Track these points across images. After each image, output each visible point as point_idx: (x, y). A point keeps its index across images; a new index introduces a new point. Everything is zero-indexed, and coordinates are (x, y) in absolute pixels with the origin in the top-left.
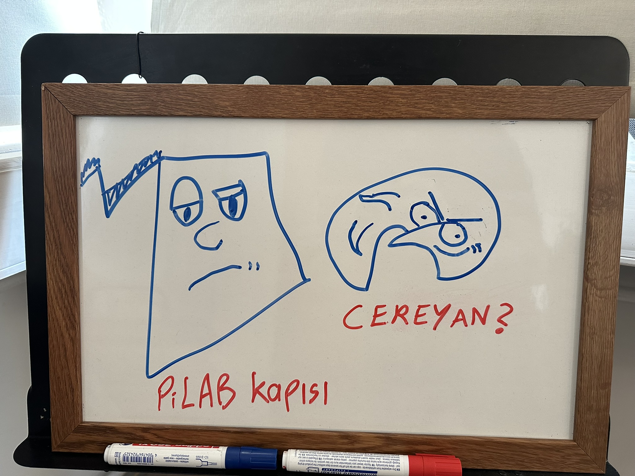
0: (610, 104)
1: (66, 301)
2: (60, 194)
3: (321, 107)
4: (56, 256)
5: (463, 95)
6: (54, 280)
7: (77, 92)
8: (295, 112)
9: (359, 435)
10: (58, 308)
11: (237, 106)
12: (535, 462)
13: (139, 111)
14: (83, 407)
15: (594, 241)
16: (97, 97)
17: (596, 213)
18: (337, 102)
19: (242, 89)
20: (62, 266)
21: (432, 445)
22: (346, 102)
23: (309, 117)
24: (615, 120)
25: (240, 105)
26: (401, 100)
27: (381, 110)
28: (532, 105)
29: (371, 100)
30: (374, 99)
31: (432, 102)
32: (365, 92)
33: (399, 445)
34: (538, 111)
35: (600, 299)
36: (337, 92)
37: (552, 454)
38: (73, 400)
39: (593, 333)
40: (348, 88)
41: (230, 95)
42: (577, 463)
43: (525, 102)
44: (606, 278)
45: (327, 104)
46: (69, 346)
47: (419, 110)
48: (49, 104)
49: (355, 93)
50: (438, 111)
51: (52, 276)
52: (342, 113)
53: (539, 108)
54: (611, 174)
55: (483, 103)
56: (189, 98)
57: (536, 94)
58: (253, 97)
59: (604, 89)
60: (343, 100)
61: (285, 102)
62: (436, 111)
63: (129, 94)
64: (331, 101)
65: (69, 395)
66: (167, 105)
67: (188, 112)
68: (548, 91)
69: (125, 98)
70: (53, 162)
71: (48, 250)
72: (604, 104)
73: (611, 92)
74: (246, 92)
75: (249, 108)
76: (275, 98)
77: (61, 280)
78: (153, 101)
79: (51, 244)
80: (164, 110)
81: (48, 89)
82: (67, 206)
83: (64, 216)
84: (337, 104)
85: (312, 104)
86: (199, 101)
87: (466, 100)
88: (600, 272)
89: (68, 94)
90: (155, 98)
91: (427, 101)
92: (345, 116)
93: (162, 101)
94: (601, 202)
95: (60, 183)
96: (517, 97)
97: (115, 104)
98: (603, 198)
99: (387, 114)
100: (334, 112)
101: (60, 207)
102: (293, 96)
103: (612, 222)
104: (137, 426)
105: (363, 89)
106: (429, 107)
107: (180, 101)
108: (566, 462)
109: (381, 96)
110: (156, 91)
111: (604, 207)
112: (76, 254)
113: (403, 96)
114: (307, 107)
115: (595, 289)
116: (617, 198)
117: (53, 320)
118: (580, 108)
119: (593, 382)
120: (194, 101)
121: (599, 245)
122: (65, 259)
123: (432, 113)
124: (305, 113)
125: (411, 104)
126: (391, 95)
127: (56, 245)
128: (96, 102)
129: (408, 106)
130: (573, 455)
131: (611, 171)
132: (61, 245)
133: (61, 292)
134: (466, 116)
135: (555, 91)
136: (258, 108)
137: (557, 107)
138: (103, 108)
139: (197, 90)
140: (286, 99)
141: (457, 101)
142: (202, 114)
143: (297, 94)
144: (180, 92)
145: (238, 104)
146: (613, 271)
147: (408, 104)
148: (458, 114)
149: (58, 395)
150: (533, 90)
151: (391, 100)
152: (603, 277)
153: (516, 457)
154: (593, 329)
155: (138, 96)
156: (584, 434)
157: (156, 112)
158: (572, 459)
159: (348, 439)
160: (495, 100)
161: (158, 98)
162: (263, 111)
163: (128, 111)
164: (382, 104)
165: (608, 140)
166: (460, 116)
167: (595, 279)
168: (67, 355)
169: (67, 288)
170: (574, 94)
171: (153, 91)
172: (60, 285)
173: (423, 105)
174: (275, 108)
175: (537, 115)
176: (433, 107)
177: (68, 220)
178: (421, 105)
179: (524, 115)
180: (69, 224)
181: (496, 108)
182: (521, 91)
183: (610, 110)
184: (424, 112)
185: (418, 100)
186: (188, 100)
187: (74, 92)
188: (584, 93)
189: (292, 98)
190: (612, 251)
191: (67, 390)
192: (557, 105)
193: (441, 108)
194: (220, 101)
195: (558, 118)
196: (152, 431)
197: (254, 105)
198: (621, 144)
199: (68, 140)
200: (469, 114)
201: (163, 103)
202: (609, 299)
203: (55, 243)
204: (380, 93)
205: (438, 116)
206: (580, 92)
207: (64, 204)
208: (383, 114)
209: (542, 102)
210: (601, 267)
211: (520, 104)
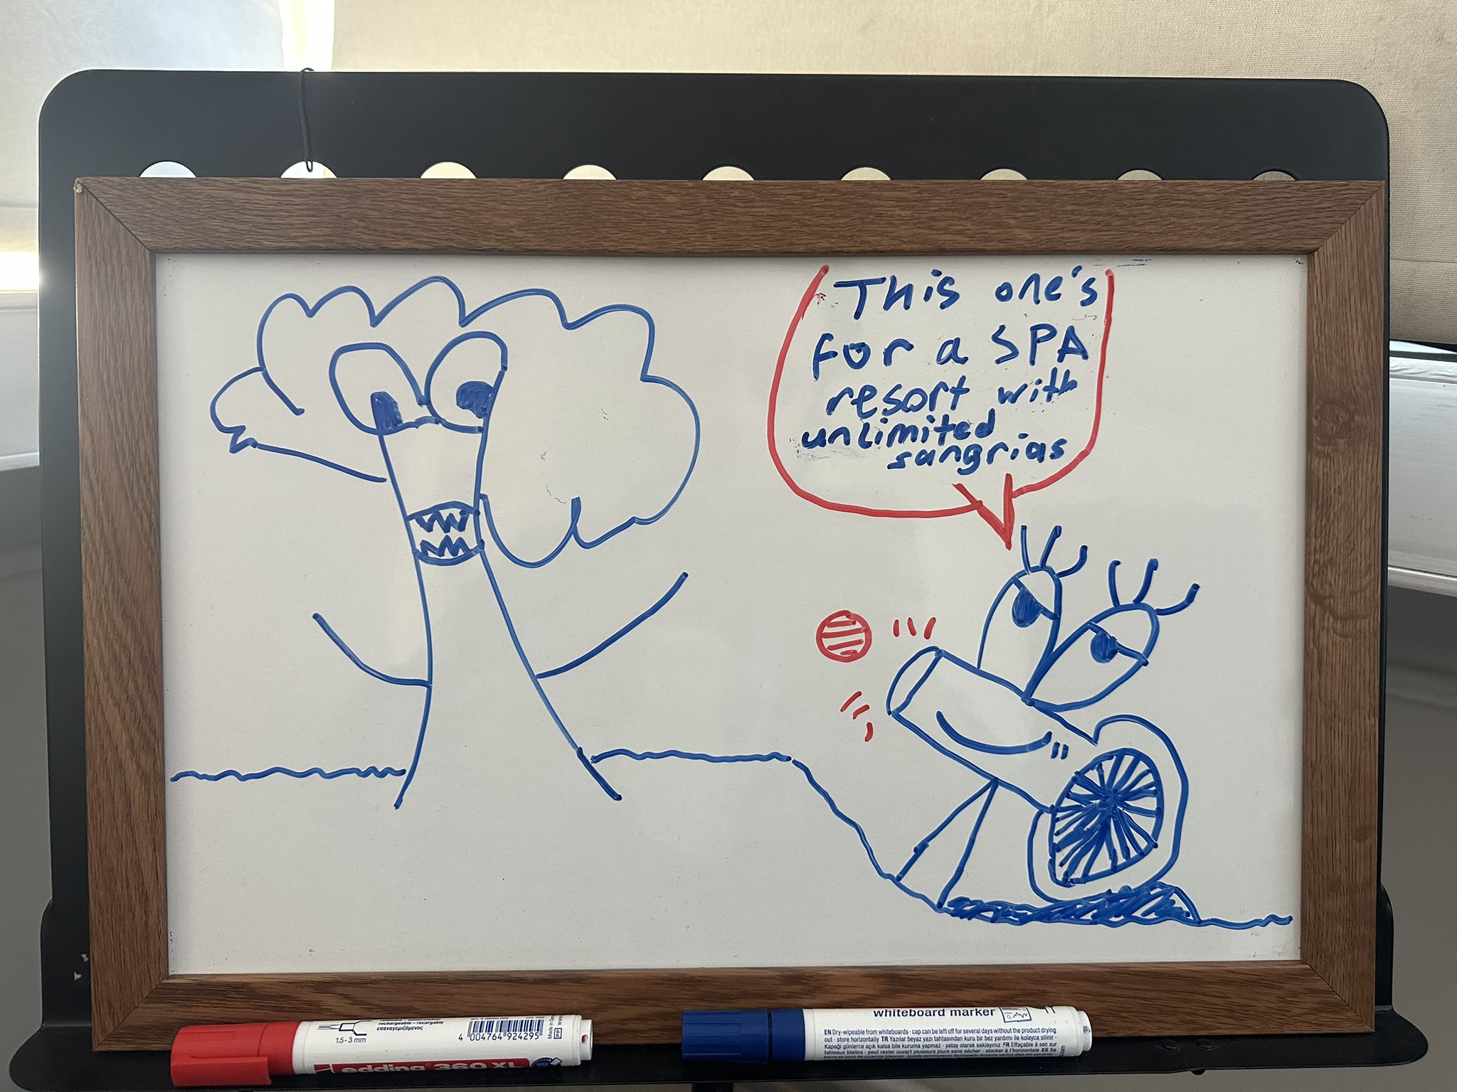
0: (1343, 219)
1: (131, 685)
2: (118, 433)
3: (724, 227)
4: (106, 581)
6: (101, 635)
7: (161, 198)
8: (665, 241)
9: (825, 973)
10: (110, 702)
11: (534, 228)
12: (1222, 1014)
13: (306, 240)
14: (169, 941)
15: (1324, 513)
16: (206, 209)
17: (1326, 452)
18: (759, 216)
19: (545, 190)
20: (122, 602)
21: (992, 988)
22: (778, 216)
23: (696, 251)
24: (1355, 253)
25: (541, 226)
26: (899, 212)
27: (856, 233)
28: (1180, 221)
29: (833, 213)
30: (840, 209)
31: (967, 215)
32: (819, 195)
34: (1194, 235)
35: (1342, 639)
36: (757, 195)
37: (1256, 992)
38: (146, 923)
39: (1331, 715)
40: (782, 187)
41: (518, 203)
42: (1315, 1011)
43: (1165, 214)
44: (1353, 593)
45: (737, 221)
46: (137, 793)
47: (938, 234)
48: (94, 225)
49: (799, 197)
50: (979, 236)
51: (97, 627)
52: (769, 241)
53: (1195, 227)
54: (1353, 367)
55: (1077, 217)
56: (423, 210)
57: (1187, 197)
58: (570, 206)
59: (1329, 187)
60: (771, 214)
61: (642, 218)
62: (976, 236)
63: (283, 202)
64: (744, 214)
65: (138, 912)
66: (372, 227)
67: (421, 242)
68: (1212, 191)
69: (273, 211)
70: (102, 360)
71: (88, 565)
72: (1331, 217)
73: (1344, 192)
74: (554, 196)
75: (561, 232)
76: (620, 210)
77: (119, 636)
78: (339, 216)
79: (96, 552)
80: (365, 237)
81: (90, 190)
82: (134, 460)
83: (127, 484)
84: (760, 221)
85: (702, 221)
86: (446, 216)
87: (1040, 211)
88: (1341, 581)
89: (140, 201)
90: (345, 210)
91: (956, 214)
92: (777, 248)
93: (360, 216)
94: (1334, 428)
95: (118, 407)
96: (1148, 204)
97: (251, 225)
98: (1338, 418)
99: (869, 243)
100: (753, 238)
101: (118, 463)
102: (660, 205)
103: (1360, 469)
104: (301, 979)
105: (815, 188)
106: (961, 227)
107: (402, 217)
108: (1288, 1011)
109: (854, 204)
110: (345, 195)
111: (1341, 438)
112: (155, 572)
113: (903, 204)
114: (692, 227)
115: (1331, 619)
116: (1368, 420)
117: (99, 731)
118: (1279, 227)
119: (1337, 824)
120: (435, 215)
121: (1336, 523)
122: (128, 586)
123: (967, 239)
124: (687, 241)
125: (922, 220)
126: (877, 202)
127: (108, 553)
128: (205, 221)
129: (915, 224)
130: (1303, 993)
131: (1353, 361)
132: (118, 552)
133: (120, 665)
134: (1040, 247)
135: (1228, 191)
136: (581, 232)
137: (1233, 225)
138: (223, 235)
139: (441, 191)
140: (645, 212)
141: (1020, 214)
142: (454, 245)
143: (670, 199)
144: (403, 196)
145: (535, 222)
146: (1368, 577)
147: (916, 221)
148: (1022, 242)
149: (109, 912)
150: (1180, 188)
151: (877, 212)
152: (1348, 589)
153: (1180, 1004)
154: (1333, 707)
155: (304, 207)
156: (1323, 945)
157: (346, 241)
158: (1301, 1002)
159: (800, 983)
160: (1101, 210)
161: (352, 210)
162: (592, 239)
163: (281, 239)
164: (858, 220)
165: (1342, 294)
166: (1028, 246)
167: (1331, 596)
168: (133, 813)
169: (134, 654)
170: (1268, 198)
171: (341, 195)
172: (116, 647)
173: (947, 222)
174: (620, 231)
175: (1191, 243)
176: (969, 226)
177: (136, 495)
178: (943, 223)
179: (1163, 244)
180: (141, 503)
181: (1105, 228)
182: (1156, 190)
183: (1343, 231)
184: (948, 237)
185: (935, 211)
186: (422, 215)
187: (155, 199)
188: (1289, 195)
189: (658, 209)
190: (1363, 534)
191: (131, 898)
192: (1232, 221)
193: (984, 229)
194: (495, 216)
195: (1235, 248)
196: (339, 990)
197: (572, 224)
198: (1369, 303)
199: (138, 308)
200: (1046, 243)
201: (363, 221)
202: (1362, 638)
203: (106, 548)
204: (853, 197)
205: (980, 246)
206: (1279, 193)
207: (127, 457)
208: (862, 242)
209: (1200, 214)
210: (1341, 568)
211: (1155, 220)
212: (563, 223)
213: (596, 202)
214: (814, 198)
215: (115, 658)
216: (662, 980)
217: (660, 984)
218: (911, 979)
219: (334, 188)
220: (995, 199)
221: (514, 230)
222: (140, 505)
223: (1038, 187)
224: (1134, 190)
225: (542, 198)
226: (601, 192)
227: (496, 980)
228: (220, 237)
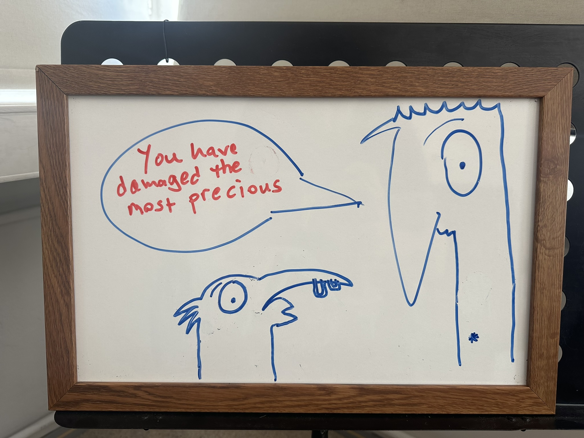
0: (555, 84)
1: (61, 269)
2: (54, 169)
3: (298, 86)
4: (50, 227)
5: (426, 75)
6: (49, 249)
7: (70, 73)
8: (274, 91)
9: (335, 386)
10: (53, 276)
11: (220, 86)
12: (494, 406)
13: (128, 90)
14: (77, 369)
15: (543, 206)
16: (88, 78)
17: (545, 180)
18: (312, 81)
19: (225, 70)
20: (57, 236)
21: (401, 394)
22: (320, 81)
23: (287, 96)
24: (560, 98)
25: (223, 85)
26: (370, 80)
27: (353, 89)
28: (487, 84)
29: (343, 80)
30: (346, 78)
31: (398, 81)
32: (337, 72)
33: (371, 395)
34: (493, 90)
35: (548, 257)
36: (312, 72)
37: (508, 398)
38: (68, 362)
39: (543, 288)
40: (322, 69)
41: (214, 76)
42: (531, 406)
43: (481, 81)
44: (554, 239)
45: (303, 83)
46: (64, 311)
47: (386, 89)
48: (43, 84)
49: (329, 73)
50: (403, 90)
51: (47, 246)
52: (317, 92)
53: (493, 87)
54: (557, 145)
55: (444, 82)
56: (176, 78)
57: (490, 74)
58: (235, 77)
59: (550, 70)
60: (317, 80)
61: (265, 82)
62: (402, 90)
63: (119, 75)
64: (306, 80)
65: (65, 357)
66: (155, 85)
67: (175, 92)
68: (501, 71)
69: (115, 79)
70: (48, 139)
72: (550, 83)
73: (556, 72)
74: (228, 73)
75: (231, 88)
76: (255, 78)
77: (56, 250)
78: (142, 81)
79: (46, 216)
80: (152, 89)
81: (42, 70)
82: (61, 180)
83: (58, 189)
84: (313, 83)
85: (289, 83)
86: (185, 81)
87: (429, 80)
88: (548, 234)
89: (61, 74)
90: (143, 79)
91: (394, 81)
92: (320, 95)
93: (150, 81)
94: (548, 171)
95: (54, 159)
96: (474, 77)
97: (106, 84)
98: (550, 167)
99: (357, 92)
100: (309, 90)
101: (54, 181)
102: (272, 76)
103: (558, 188)
104: (129, 384)
106: (395, 86)
107: (167, 81)
108: (521, 405)
109: (352, 76)
110: (144, 72)
111: (551, 175)
112: (70, 224)
113: (372, 76)
114: (285, 86)
115: (544, 249)
116: (563, 167)
117: (49, 287)
118: (529, 87)
119: (543, 332)
120: (180, 81)
121: (547, 210)
122: (59, 230)
123: (398, 91)
124: (283, 92)
125: (380, 83)
126: (361, 75)
127: (51, 217)
128: (87, 83)
129: (377, 85)
130: (526, 398)
131: (557, 143)
132: (55, 216)
133: (56, 261)
134: (428, 95)
135: (507, 71)
136: (240, 87)
137: (509, 86)
138: (95, 88)
139: (182, 71)
140: (266, 79)
141: (421, 81)
142: (188, 93)
143: (276, 74)
144: (168, 73)
145: (221, 83)
146: (560, 231)
147: (377, 83)
148: (421, 93)
149: (54, 357)
150: (487, 70)
151: (361, 80)
152: (551, 237)
153: (476, 402)
154: (543, 285)
155: (127, 77)
156: (536, 379)
157: (144, 91)
158: (526, 402)
159: (325, 390)
160: (454, 79)
161: (147, 78)
162: (244, 90)
163: (118, 90)
164: (353, 83)
165: (554, 115)
167: (544, 240)
168: (63, 319)
169: (62, 257)
170: (524, 74)
171: (142, 72)
172: (55, 254)
174: (256, 87)
175: (491, 93)
176: (399, 86)
177: (61, 193)
178: (389, 84)
179: (480, 93)
180: (63, 197)
181: (455, 87)
182: (477, 71)
183: (555, 89)
184: (391, 90)
185: (385, 79)
186: (175, 80)
187: (67, 73)
188: (533, 73)
189: (271, 78)
190: (559, 215)
191: (62, 352)
192: (509, 84)
193: (406, 87)
194: (205, 81)
195: (510, 96)
196: (143, 389)
197: (236, 84)
198: (565, 119)
199: (61, 118)
200: (431, 93)
201: (151, 83)
202: (557, 257)
203: (50, 215)
204: (351, 73)
205: (404, 94)
206: (529, 72)
207: (58, 178)
208: (355, 92)
209: (495, 81)
210: (549, 228)
211: (476, 84)
212: (233, 84)
213: (245, 75)
214: (335, 73)
215: (55, 258)
216: (270, 388)
217: (269, 389)
218: (369, 390)
219: (139, 69)
220: (410, 74)
221: (212, 87)
223: (428, 69)
224: (468, 71)
225: (224, 74)
226: (248, 71)
227: (205, 387)
228: (94, 89)
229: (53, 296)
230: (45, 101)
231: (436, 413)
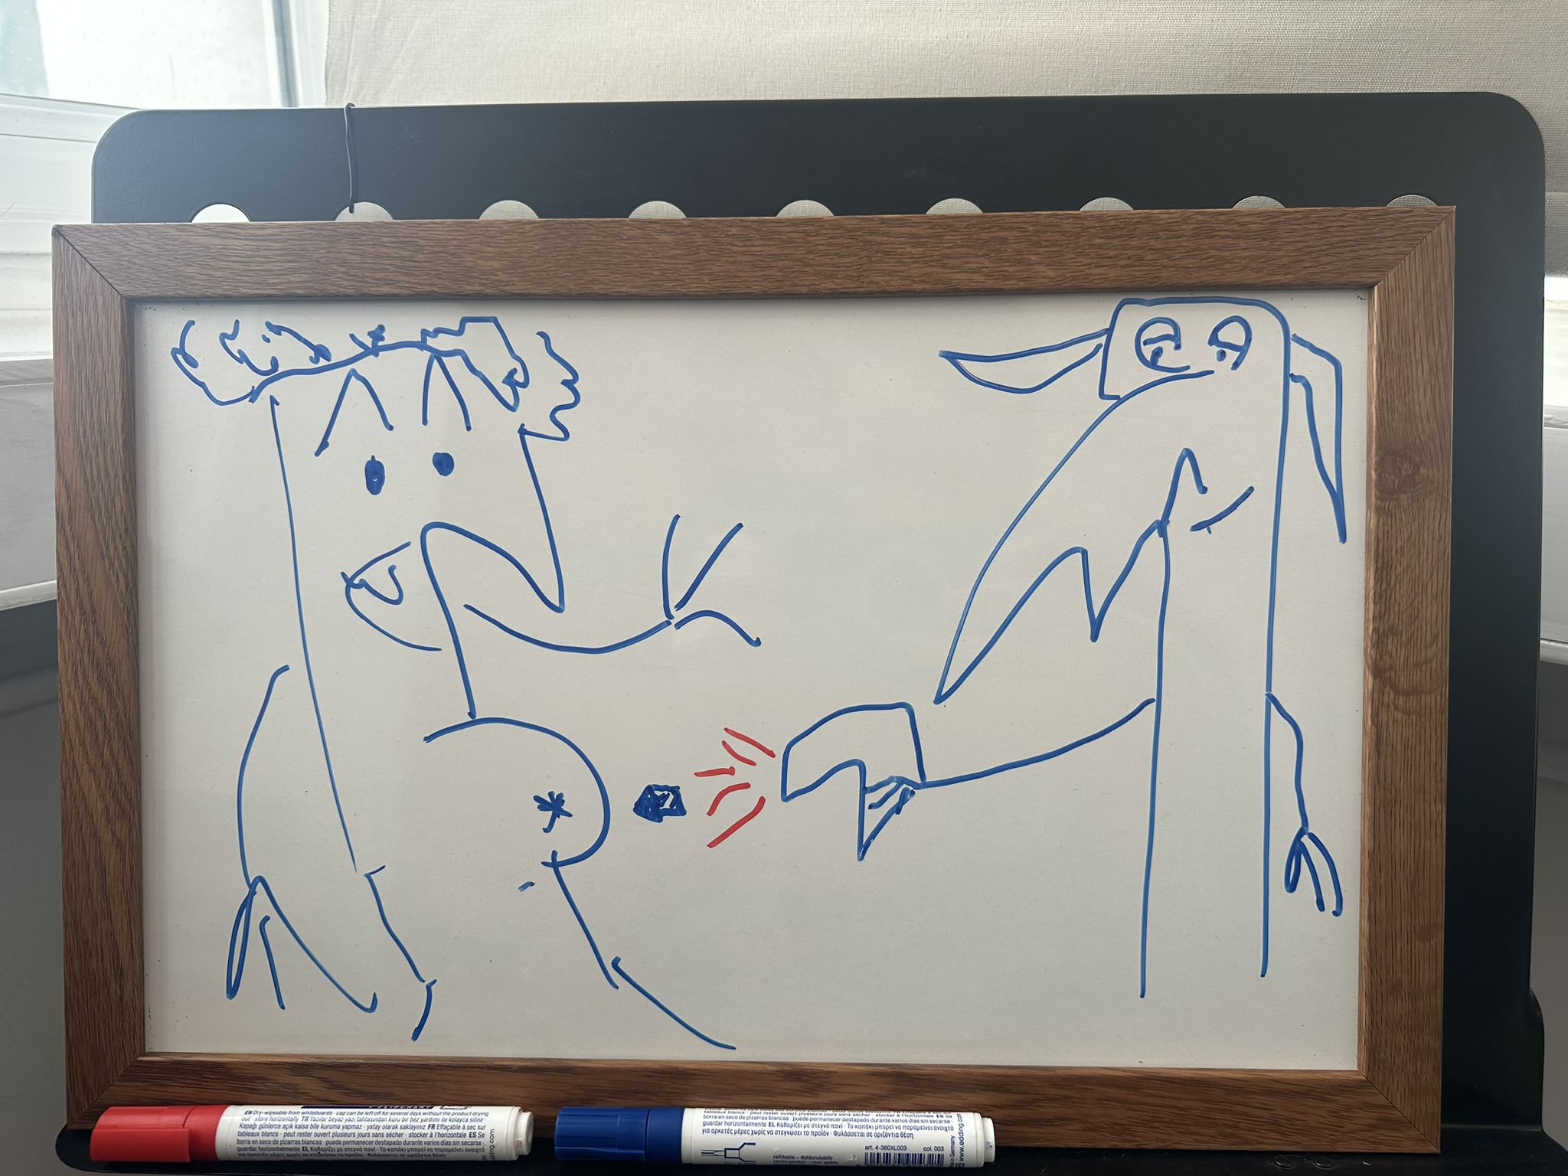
0: (1406, 249)
1: (106, 752)
2: (94, 489)
3: (722, 268)
4: (81, 642)
5: (1057, 234)
6: (76, 698)
7: (137, 245)
8: (659, 283)
10: (85, 767)
11: (520, 271)
12: (1266, 1127)
14: (147, 1016)
15: (1384, 576)
16: (184, 256)
17: (1387, 508)
18: (758, 256)
19: (531, 231)
20: (98, 665)
21: (1009, 1091)
22: (779, 255)
24: (1420, 286)
25: (527, 269)
27: (864, 273)
28: (1222, 254)
29: (838, 252)
30: (847, 247)
31: (984, 251)
32: (823, 232)
33: (928, 1094)
34: (1237, 269)
35: (1404, 716)
36: (756, 233)
37: (1305, 1105)
38: (121, 998)
39: (1391, 800)
40: (783, 224)
41: (503, 245)
42: (1371, 1127)
43: (1205, 247)
44: (1417, 665)
45: (735, 261)
46: (112, 862)
47: (952, 273)
48: (70, 275)
49: (801, 235)
50: (997, 274)
51: (72, 690)
52: (770, 282)
53: (1238, 261)
54: (1417, 413)
55: (1106, 252)
57: (1230, 227)
58: (558, 247)
59: (1390, 214)
60: (772, 253)
61: (634, 259)
62: (994, 274)
63: (260, 248)
64: (743, 253)
65: (113, 986)
66: (353, 272)
67: (402, 289)
68: (1258, 220)
69: (253, 257)
70: (78, 413)
71: (64, 625)
72: (1393, 247)
73: (1408, 220)
74: (541, 236)
75: (548, 275)
76: (610, 250)
77: (94, 699)
78: (318, 261)
79: (72, 612)
80: (345, 283)
81: (67, 238)
82: (110, 518)
83: (102, 542)
84: (760, 261)
85: (698, 261)
86: (428, 259)
87: (1065, 246)
88: (1403, 652)
89: (116, 248)
90: (323, 255)
91: (971, 251)
92: (779, 290)
93: (339, 261)
94: (1396, 482)
95: (94, 461)
96: (1186, 236)
97: (228, 271)
98: (1400, 471)
99: (877, 283)
100: (752, 280)
101: (94, 520)
102: (654, 245)
103: (1426, 528)
104: (276, 1060)
105: (819, 224)
106: (977, 265)
107: (383, 262)
108: (1342, 1127)
109: (862, 241)
110: (325, 239)
111: (1404, 493)
112: (132, 634)
113: (915, 240)
114: (688, 269)
115: (1392, 694)
116: (1435, 471)
117: (75, 799)
118: (1334, 259)
119: (1398, 921)
120: (415, 259)
121: (1398, 587)
122: (104, 648)
123: (983, 278)
124: (682, 283)
125: (935, 257)
126: (885, 238)
127: (83, 613)
128: (181, 268)
129: (927, 262)
130: (1360, 1108)
131: (1418, 406)
132: (94, 612)
133: (95, 729)
134: (1064, 285)
135: (1275, 220)
136: (570, 274)
137: (1282, 257)
138: (200, 282)
139: (422, 234)
140: (637, 252)
141: (1044, 250)
142: (436, 290)
143: (664, 238)
144: (384, 239)
145: (520, 265)
146: (1434, 647)
147: (928, 259)
148: (1045, 280)
149: (84, 986)
151: (886, 250)
152: (1411, 660)
153: (1219, 1116)
154: (1393, 792)
155: (283, 252)
156: (1382, 1055)
157: (325, 288)
158: (1357, 1118)
159: (800, 1080)
161: (331, 255)
162: (581, 282)
163: (258, 286)
164: (865, 259)
165: (1406, 333)
166: (1051, 284)
167: (1391, 668)
168: (108, 883)
169: (110, 717)
170: (1321, 227)
171: (320, 239)
172: (92, 710)
173: (963, 259)
174: (611, 273)
175: (1234, 277)
176: (986, 264)
177: (112, 553)
178: (958, 261)
179: (1203, 279)
180: (116, 561)
181: (1137, 263)
182: (1194, 221)
183: (1407, 262)
184: (964, 276)
185: (949, 247)
186: (402, 258)
187: (130, 245)
188: (1345, 224)
189: (651, 249)
190: (1429, 601)
191: (106, 972)
192: (1281, 253)
193: (1004, 266)
194: (479, 258)
195: (1284, 283)
196: (316, 1073)
197: (560, 266)
198: (1437, 343)
199: (115, 359)
200: (1071, 281)
201: (343, 266)
202: (1428, 716)
203: (81, 608)
204: (859, 233)
205: (998, 285)
206: (1333, 221)
207: (103, 514)
208: (869, 283)
209: (1245, 246)
210: (1404, 638)
211: (1192, 253)
212: (550, 265)
213: (585, 243)
214: (818, 235)
215: (91, 722)
216: (654, 1072)
217: (651, 1076)
218: (921, 1079)
219: (313, 232)
220: (1015, 233)
221: (498, 273)
222: (116, 564)
223: (1062, 219)
224: (1170, 221)
225: (528, 239)
226: (591, 232)
227: (479, 1067)
228: (197, 285)
229: (84, 821)
230: (73, 315)
231: (1105, 1146)
